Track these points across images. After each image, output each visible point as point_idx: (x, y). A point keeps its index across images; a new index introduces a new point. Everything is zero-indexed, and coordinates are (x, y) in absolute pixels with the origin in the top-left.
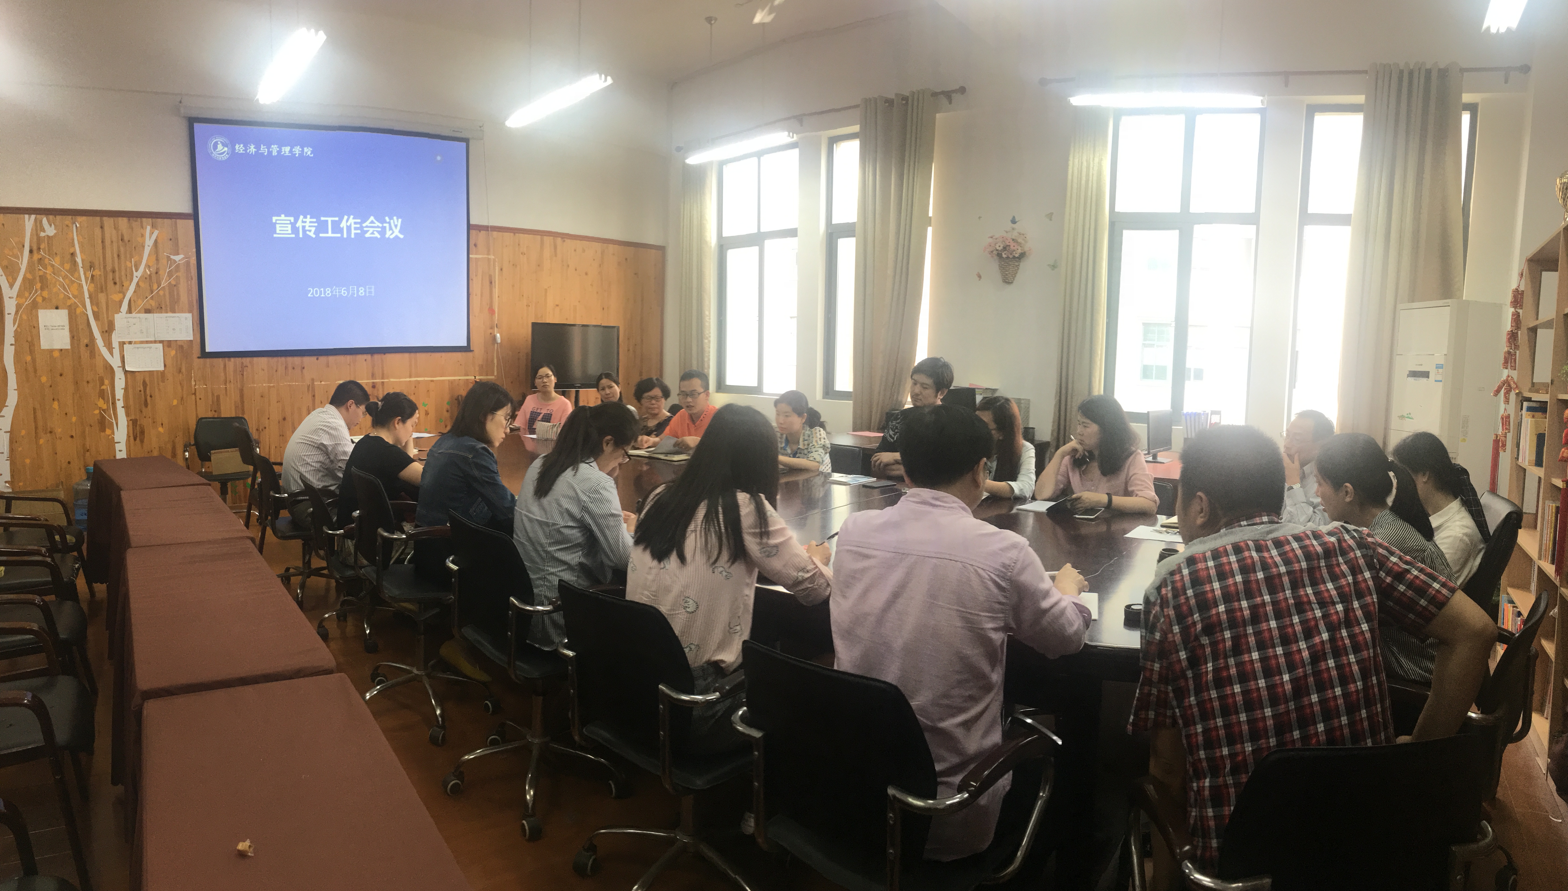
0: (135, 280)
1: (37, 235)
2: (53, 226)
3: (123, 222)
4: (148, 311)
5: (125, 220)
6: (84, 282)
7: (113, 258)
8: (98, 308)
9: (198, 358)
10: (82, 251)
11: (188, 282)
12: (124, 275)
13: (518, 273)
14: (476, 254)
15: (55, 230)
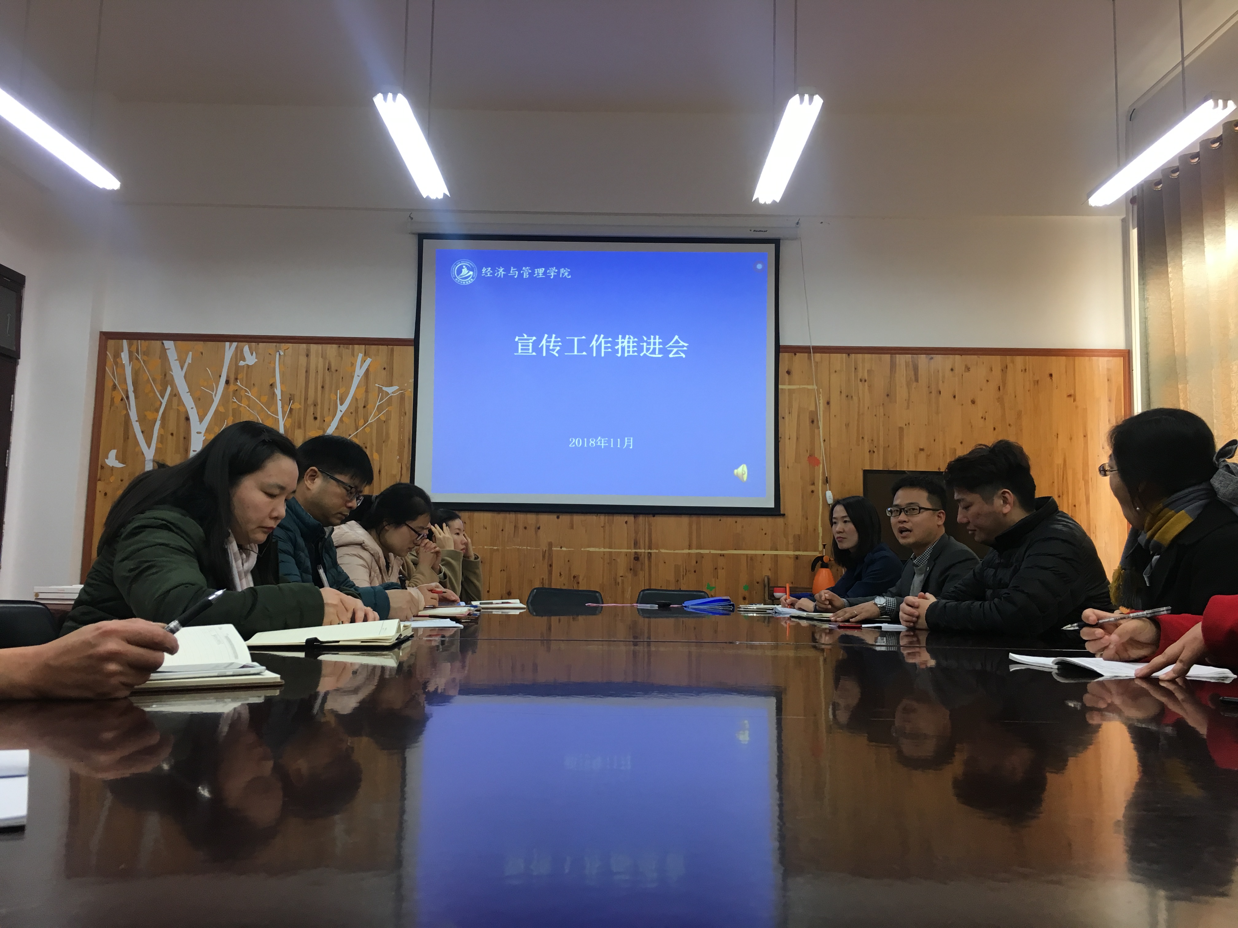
0: (339, 415)
1: (237, 364)
2: (254, 352)
3: (332, 350)
5: (335, 346)
6: (280, 417)
7: (316, 388)
10: (282, 383)
11: (400, 418)
12: (326, 409)
13: (856, 406)
14: (789, 384)
15: (256, 360)
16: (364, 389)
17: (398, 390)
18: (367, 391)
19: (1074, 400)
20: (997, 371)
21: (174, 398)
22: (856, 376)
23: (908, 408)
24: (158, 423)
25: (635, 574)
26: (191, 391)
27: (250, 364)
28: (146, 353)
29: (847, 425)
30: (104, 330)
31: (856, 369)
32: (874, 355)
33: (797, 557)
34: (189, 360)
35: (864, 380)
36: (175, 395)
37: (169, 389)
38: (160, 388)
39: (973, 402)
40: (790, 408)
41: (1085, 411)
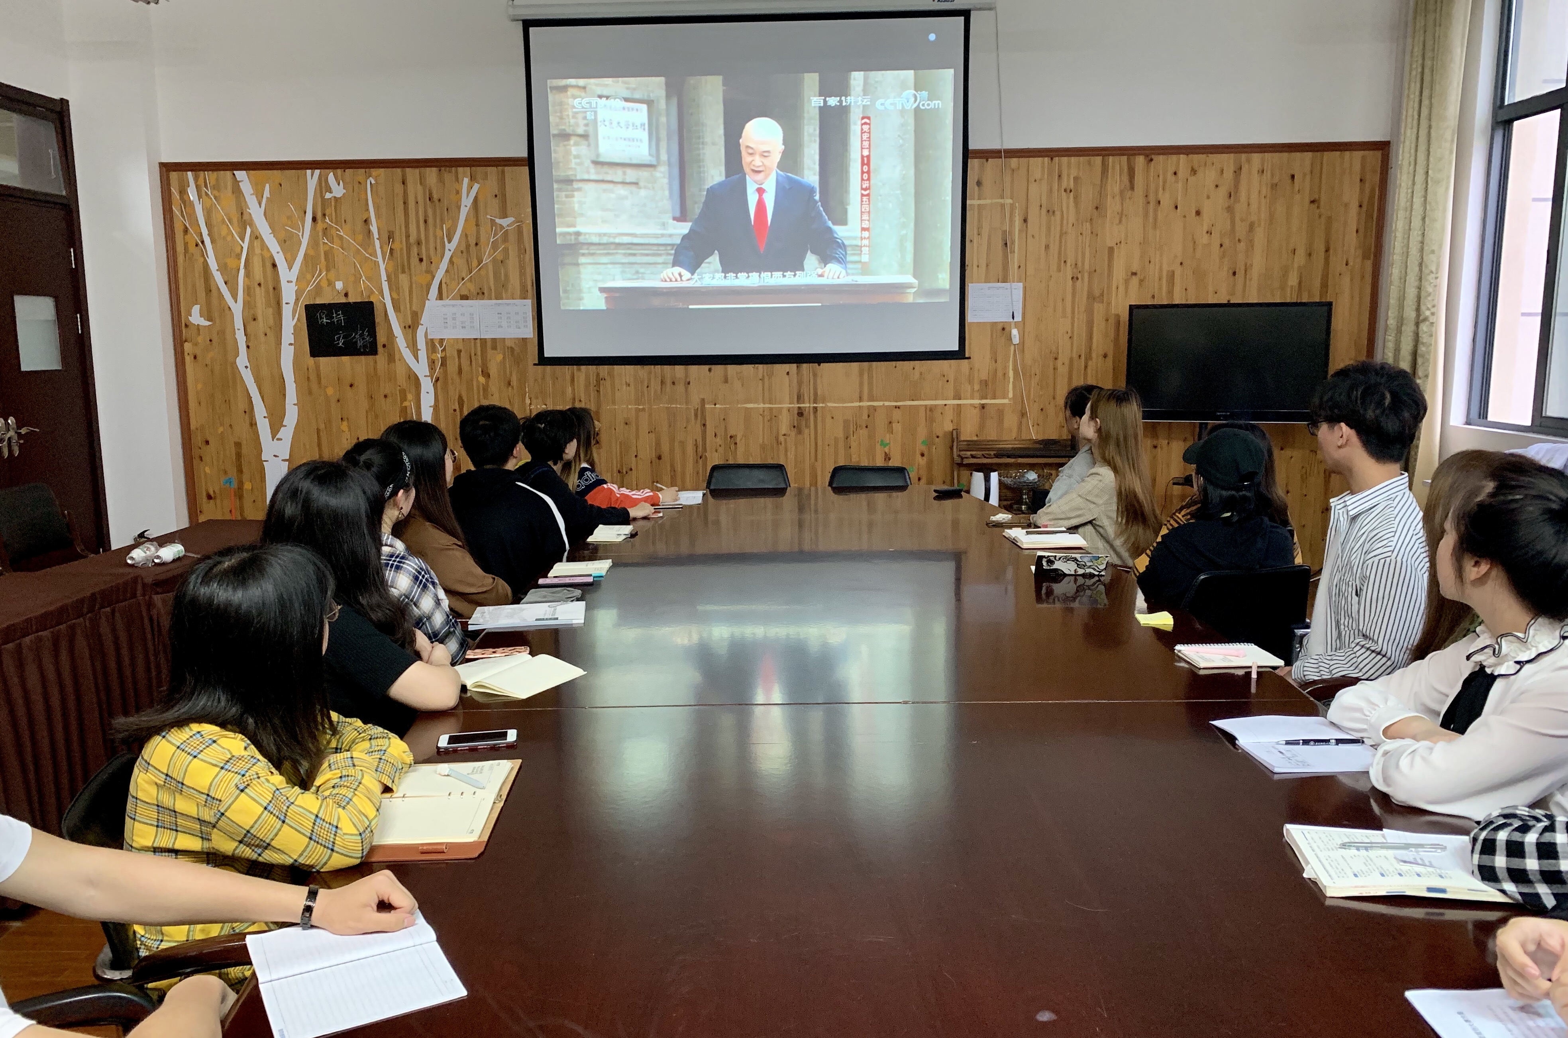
0: (448, 255)
1: (322, 197)
2: (341, 182)
3: (431, 174)
4: (464, 297)
5: (434, 169)
6: (380, 259)
7: (418, 224)
8: (399, 295)
9: (535, 364)
10: (378, 217)
11: (519, 257)
12: (432, 249)
13: (1058, 222)
14: (979, 199)
15: (345, 191)
16: (473, 222)
17: (513, 222)
18: (477, 225)
19: (1318, 207)
20: (1229, 174)
21: (256, 242)
22: (1059, 185)
23: (1120, 221)
24: (242, 272)
25: (800, 432)
26: (274, 232)
27: (338, 196)
28: (214, 188)
29: (1047, 247)
30: (163, 160)
31: (1060, 176)
32: (1081, 158)
33: (983, 406)
34: (267, 194)
35: (1068, 191)
36: (257, 238)
37: (249, 230)
38: (239, 230)
39: (1198, 213)
40: (980, 228)
41: (1329, 219)
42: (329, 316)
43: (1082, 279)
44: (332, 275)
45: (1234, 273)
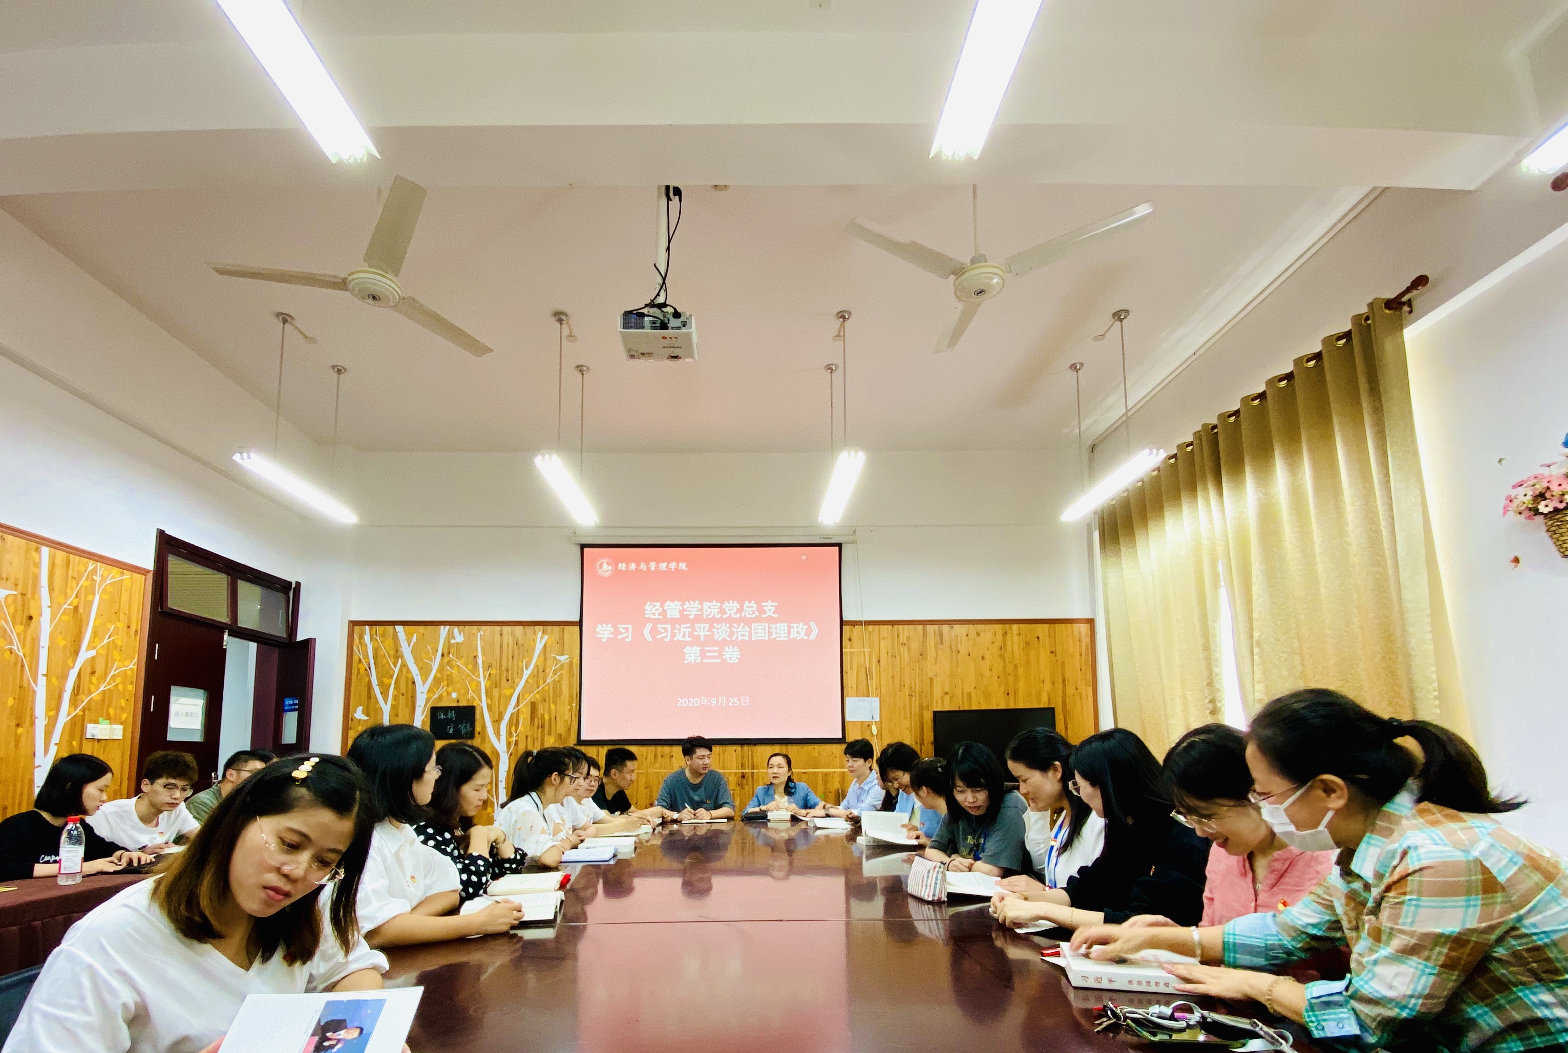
1: (449, 642)
2: (462, 633)
3: (519, 629)
5: (521, 627)
6: (482, 679)
7: (508, 658)
8: (491, 702)
10: (483, 654)
11: (570, 679)
12: (515, 674)
13: (899, 663)
14: (851, 648)
15: (464, 640)
16: (542, 658)
17: (568, 658)
18: (545, 660)
19: (1055, 655)
20: (999, 636)
21: (404, 668)
22: (898, 641)
23: (936, 663)
24: (392, 687)
25: (742, 788)
26: (416, 663)
27: (459, 641)
28: (382, 636)
29: (893, 677)
30: (352, 619)
31: (898, 636)
32: (911, 626)
34: (414, 639)
35: (904, 645)
36: (405, 666)
37: (400, 661)
38: (393, 660)
39: (983, 658)
40: (851, 665)
41: (1063, 663)
42: (446, 714)
43: (915, 696)
44: (450, 689)
45: (1008, 694)
